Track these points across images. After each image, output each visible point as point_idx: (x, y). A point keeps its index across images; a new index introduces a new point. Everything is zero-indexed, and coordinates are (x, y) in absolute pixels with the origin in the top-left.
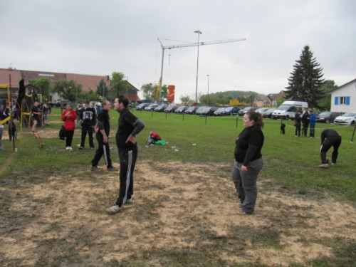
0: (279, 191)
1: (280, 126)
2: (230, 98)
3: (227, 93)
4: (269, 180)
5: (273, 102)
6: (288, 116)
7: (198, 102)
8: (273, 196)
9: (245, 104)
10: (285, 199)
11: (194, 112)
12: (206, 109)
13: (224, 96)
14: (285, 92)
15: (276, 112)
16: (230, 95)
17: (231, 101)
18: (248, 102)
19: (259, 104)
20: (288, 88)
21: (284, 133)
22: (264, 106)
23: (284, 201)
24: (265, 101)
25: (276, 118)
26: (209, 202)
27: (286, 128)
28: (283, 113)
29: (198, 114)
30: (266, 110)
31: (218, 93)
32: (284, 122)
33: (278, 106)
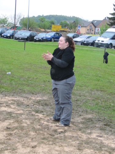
0: (101, 129)
1: (103, 55)
2: (53, 23)
3: (49, 17)
4: (90, 116)
5: (97, 29)
6: (111, 44)
7: (18, 25)
8: (94, 136)
9: (68, 30)
10: (108, 139)
11: (12, 37)
12: (26, 34)
13: (46, 20)
14: (110, 19)
15: (100, 39)
16: (53, 20)
17: (53, 26)
18: (71, 28)
19: (83, 30)
20: (112, 14)
21: (107, 62)
22: (88, 33)
23: (106, 142)
24: (88, 28)
25: (99, 46)
26: (19, 145)
27: (108, 57)
28: (107, 41)
29: (17, 39)
30: (89, 37)
31: (39, 16)
32: (108, 50)
33: (102, 33)
